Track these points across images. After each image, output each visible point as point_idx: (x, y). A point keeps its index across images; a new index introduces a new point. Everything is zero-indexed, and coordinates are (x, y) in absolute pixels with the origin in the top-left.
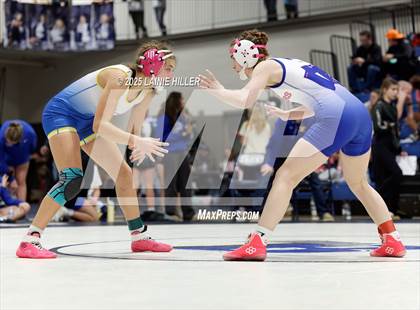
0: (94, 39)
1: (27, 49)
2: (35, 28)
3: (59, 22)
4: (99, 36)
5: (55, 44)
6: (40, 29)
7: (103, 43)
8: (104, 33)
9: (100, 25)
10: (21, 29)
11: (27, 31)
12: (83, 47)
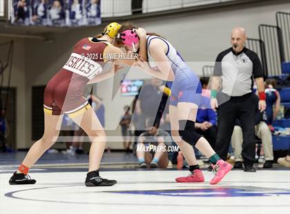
0: (85, 17)
1: (30, 25)
2: (37, 8)
3: (57, 3)
4: (89, 14)
5: (53, 21)
6: (41, 8)
7: (92, 20)
8: (93, 12)
9: (90, 5)
10: (25, 9)
11: (31, 10)
12: (76, 23)
